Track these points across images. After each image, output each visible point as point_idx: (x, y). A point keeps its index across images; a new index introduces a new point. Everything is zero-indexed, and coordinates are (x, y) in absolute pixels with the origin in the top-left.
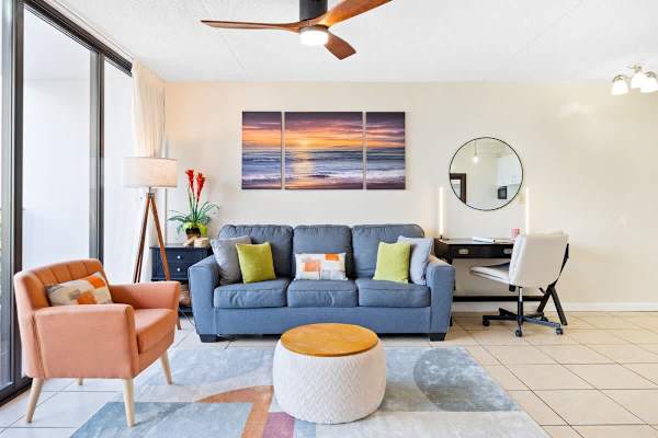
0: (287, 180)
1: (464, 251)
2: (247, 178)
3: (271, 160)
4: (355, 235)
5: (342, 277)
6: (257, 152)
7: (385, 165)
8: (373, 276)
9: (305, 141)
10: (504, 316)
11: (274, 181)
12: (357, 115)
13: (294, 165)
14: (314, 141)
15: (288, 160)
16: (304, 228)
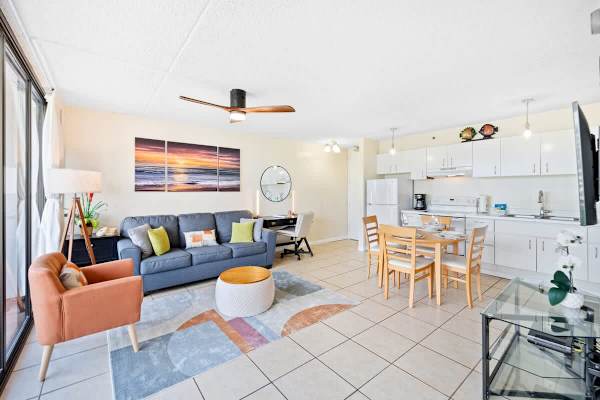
0: (170, 185)
1: (273, 223)
2: (138, 184)
3: (157, 172)
4: (217, 218)
5: (215, 243)
6: (146, 166)
7: (229, 178)
8: (229, 240)
9: (182, 161)
10: (286, 253)
11: (160, 186)
12: (213, 148)
13: (175, 176)
14: (187, 162)
15: (170, 173)
16: (185, 216)
